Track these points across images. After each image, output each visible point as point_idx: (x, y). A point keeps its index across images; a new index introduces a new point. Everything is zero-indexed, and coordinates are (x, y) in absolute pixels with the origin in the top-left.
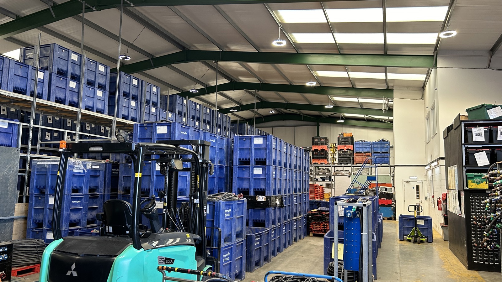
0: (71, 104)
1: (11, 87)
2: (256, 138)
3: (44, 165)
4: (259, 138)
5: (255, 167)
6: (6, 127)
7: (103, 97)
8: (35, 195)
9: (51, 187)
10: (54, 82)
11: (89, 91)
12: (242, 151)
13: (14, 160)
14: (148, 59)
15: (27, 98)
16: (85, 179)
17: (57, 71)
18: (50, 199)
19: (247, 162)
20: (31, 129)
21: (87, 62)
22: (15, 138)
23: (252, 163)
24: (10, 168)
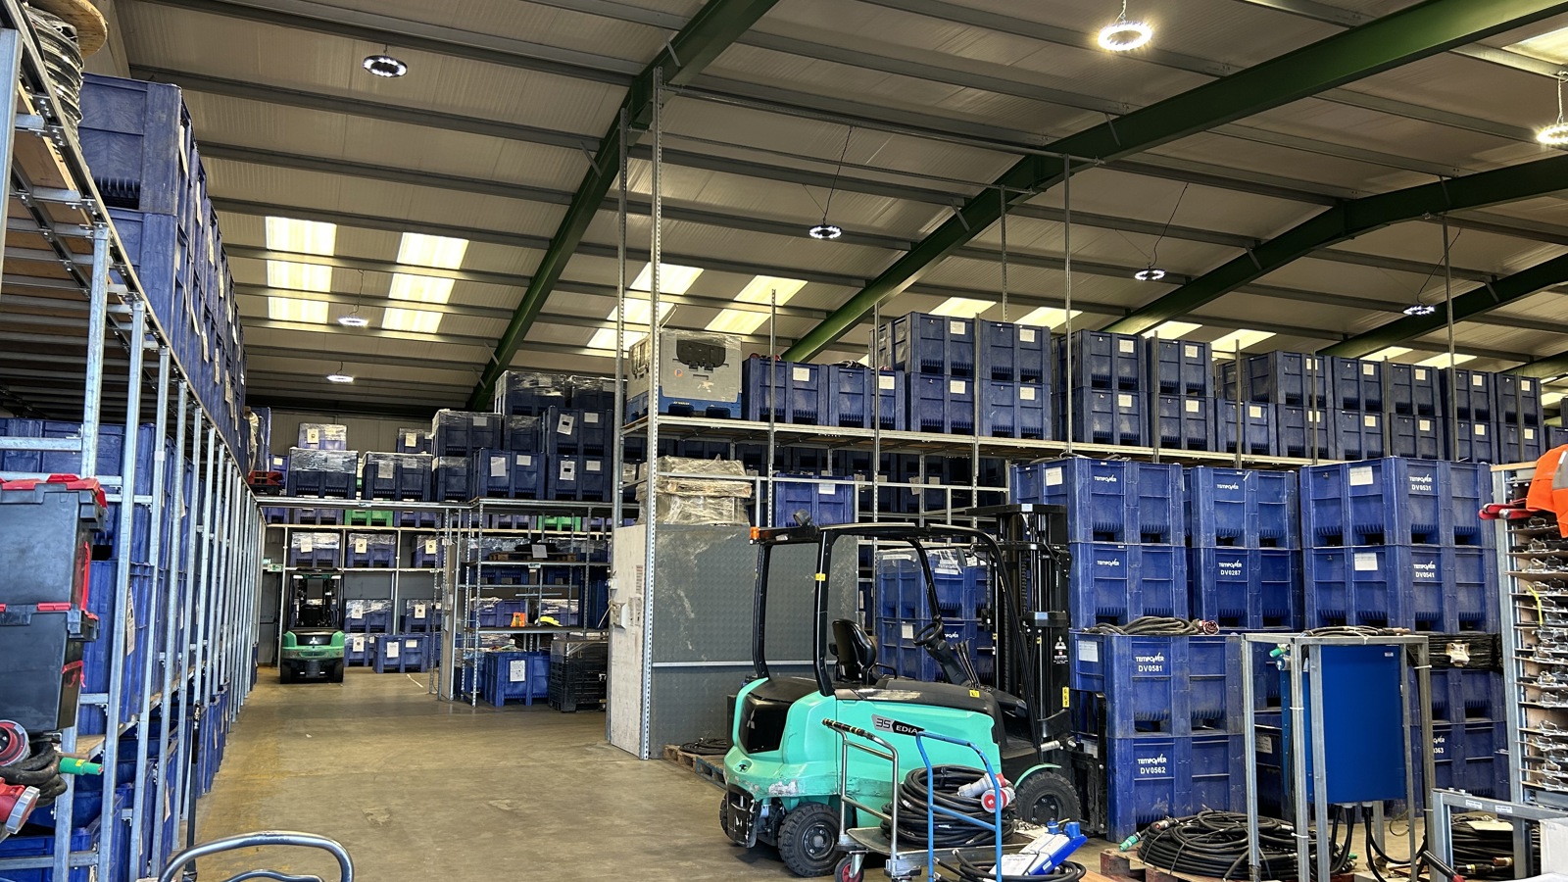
0: (957, 430)
1: (835, 418)
2: (1355, 470)
3: (891, 561)
4: (1363, 469)
5: (1358, 550)
6: (833, 492)
7: (1038, 400)
8: (886, 620)
9: (903, 603)
10: (915, 390)
11: (1000, 393)
12: (1322, 509)
13: (848, 554)
14: (1244, 251)
15: (864, 432)
16: (964, 589)
17: (920, 367)
18: (904, 628)
19: (1335, 537)
20: (876, 491)
21: (988, 330)
22: (848, 511)
23: (1349, 541)
24: (842, 568)
